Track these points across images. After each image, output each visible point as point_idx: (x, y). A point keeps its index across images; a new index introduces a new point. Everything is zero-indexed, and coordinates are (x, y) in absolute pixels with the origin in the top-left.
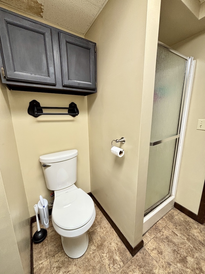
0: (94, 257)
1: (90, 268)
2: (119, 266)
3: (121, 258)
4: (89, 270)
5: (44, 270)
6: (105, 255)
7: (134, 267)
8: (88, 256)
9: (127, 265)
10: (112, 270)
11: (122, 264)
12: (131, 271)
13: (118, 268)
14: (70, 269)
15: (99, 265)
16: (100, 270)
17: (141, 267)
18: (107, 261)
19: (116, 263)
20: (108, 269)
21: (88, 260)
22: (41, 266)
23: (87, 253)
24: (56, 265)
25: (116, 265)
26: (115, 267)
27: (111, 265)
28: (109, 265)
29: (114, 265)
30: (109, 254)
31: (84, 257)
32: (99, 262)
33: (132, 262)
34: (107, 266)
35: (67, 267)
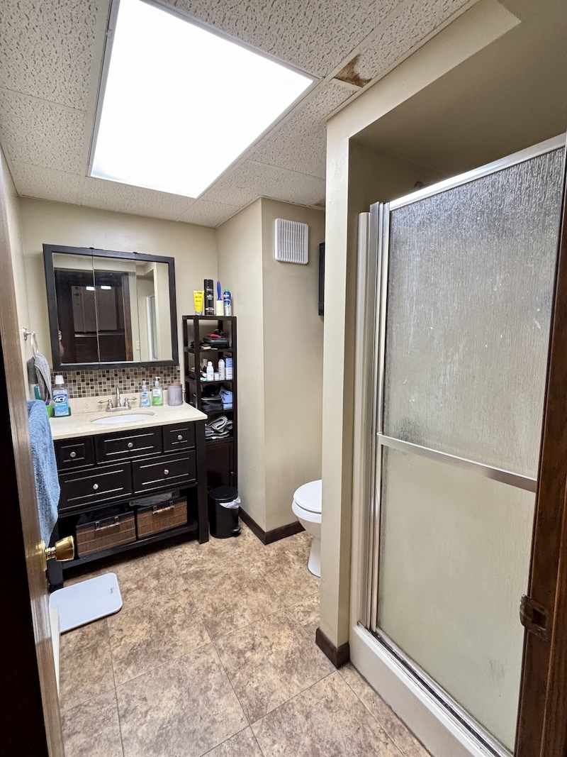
0: (312, 587)
1: (298, 584)
2: (301, 618)
3: (312, 622)
4: (296, 583)
5: (294, 542)
6: (315, 601)
7: (301, 641)
8: (312, 580)
9: (303, 631)
10: (296, 609)
11: (304, 623)
12: (295, 635)
13: (299, 618)
14: (296, 563)
15: (302, 594)
16: (296, 595)
17: (300, 653)
18: (307, 603)
19: (305, 616)
20: (297, 604)
21: (306, 581)
22: (299, 539)
23: (316, 578)
24: (300, 550)
25: (303, 614)
26: (300, 613)
27: (302, 609)
28: (302, 605)
29: (303, 612)
30: (317, 606)
31: (310, 575)
32: (305, 593)
33: (307, 639)
34: (301, 603)
35: (298, 560)
